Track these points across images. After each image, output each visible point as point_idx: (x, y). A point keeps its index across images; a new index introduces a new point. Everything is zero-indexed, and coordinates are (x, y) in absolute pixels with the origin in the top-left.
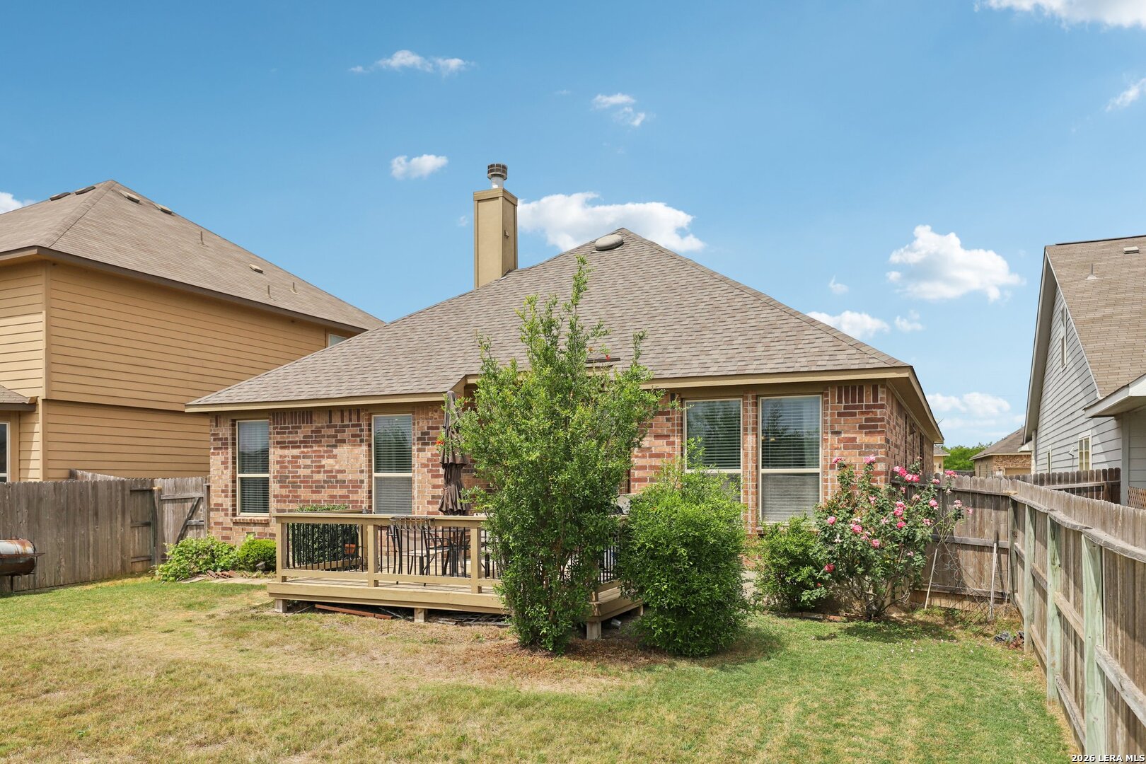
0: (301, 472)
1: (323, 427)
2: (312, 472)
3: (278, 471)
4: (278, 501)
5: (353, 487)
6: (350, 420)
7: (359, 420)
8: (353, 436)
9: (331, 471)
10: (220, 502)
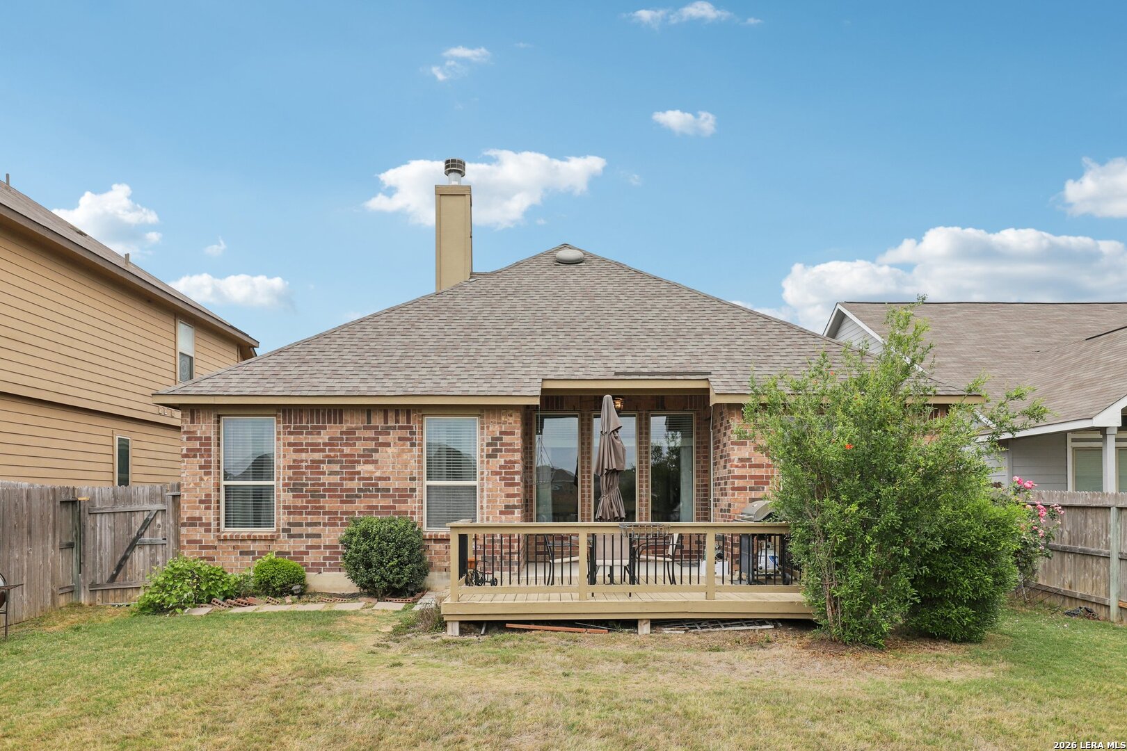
0: (325, 479)
1: (360, 429)
2: (342, 479)
3: (289, 478)
4: (290, 513)
5: (399, 496)
6: (397, 421)
7: (409, 421)
8: (400, 439)
9: (370, 479)
10: (197, 515)
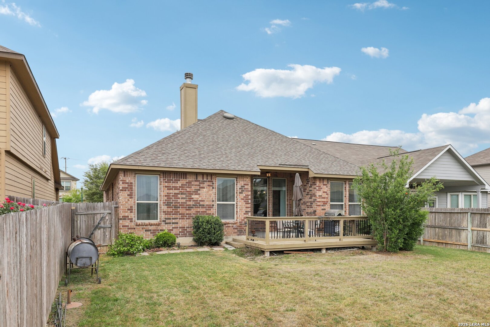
0: (180, 201)
1: (193, 181)
2: (186, 201)
3: (165, 200)
4: (165, 214)
5: (208, 207)
6: (207, 179)
7: (211, 179)
8: (208, 186)
9: (197, 201)
